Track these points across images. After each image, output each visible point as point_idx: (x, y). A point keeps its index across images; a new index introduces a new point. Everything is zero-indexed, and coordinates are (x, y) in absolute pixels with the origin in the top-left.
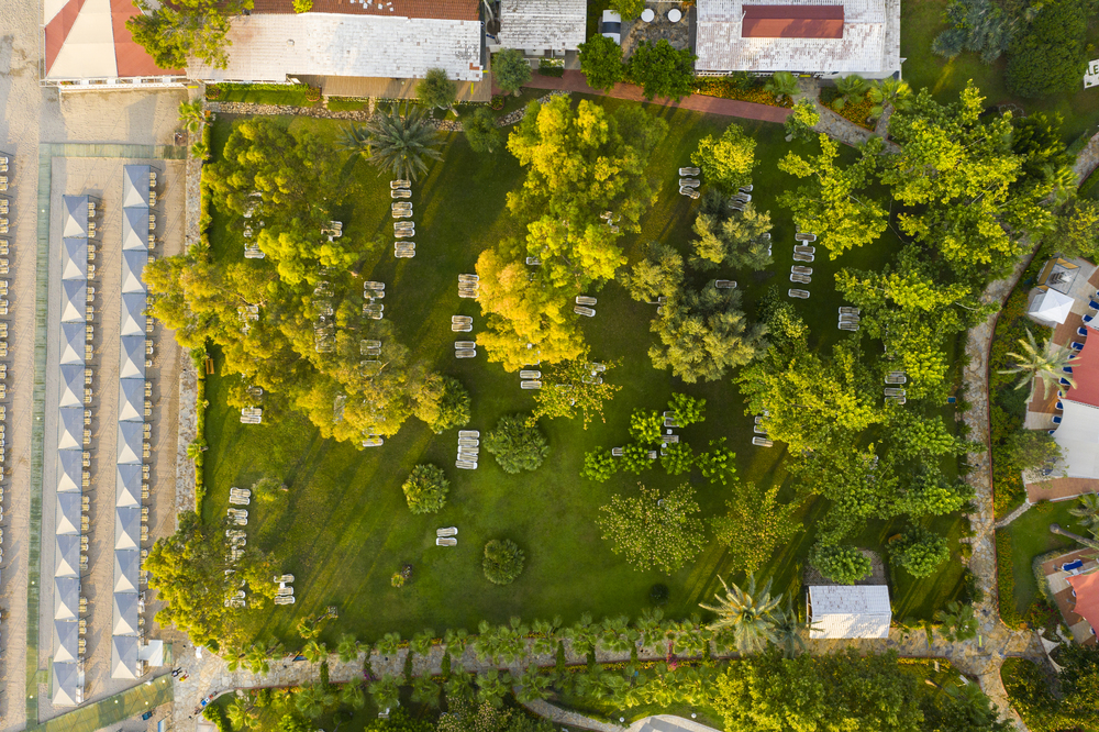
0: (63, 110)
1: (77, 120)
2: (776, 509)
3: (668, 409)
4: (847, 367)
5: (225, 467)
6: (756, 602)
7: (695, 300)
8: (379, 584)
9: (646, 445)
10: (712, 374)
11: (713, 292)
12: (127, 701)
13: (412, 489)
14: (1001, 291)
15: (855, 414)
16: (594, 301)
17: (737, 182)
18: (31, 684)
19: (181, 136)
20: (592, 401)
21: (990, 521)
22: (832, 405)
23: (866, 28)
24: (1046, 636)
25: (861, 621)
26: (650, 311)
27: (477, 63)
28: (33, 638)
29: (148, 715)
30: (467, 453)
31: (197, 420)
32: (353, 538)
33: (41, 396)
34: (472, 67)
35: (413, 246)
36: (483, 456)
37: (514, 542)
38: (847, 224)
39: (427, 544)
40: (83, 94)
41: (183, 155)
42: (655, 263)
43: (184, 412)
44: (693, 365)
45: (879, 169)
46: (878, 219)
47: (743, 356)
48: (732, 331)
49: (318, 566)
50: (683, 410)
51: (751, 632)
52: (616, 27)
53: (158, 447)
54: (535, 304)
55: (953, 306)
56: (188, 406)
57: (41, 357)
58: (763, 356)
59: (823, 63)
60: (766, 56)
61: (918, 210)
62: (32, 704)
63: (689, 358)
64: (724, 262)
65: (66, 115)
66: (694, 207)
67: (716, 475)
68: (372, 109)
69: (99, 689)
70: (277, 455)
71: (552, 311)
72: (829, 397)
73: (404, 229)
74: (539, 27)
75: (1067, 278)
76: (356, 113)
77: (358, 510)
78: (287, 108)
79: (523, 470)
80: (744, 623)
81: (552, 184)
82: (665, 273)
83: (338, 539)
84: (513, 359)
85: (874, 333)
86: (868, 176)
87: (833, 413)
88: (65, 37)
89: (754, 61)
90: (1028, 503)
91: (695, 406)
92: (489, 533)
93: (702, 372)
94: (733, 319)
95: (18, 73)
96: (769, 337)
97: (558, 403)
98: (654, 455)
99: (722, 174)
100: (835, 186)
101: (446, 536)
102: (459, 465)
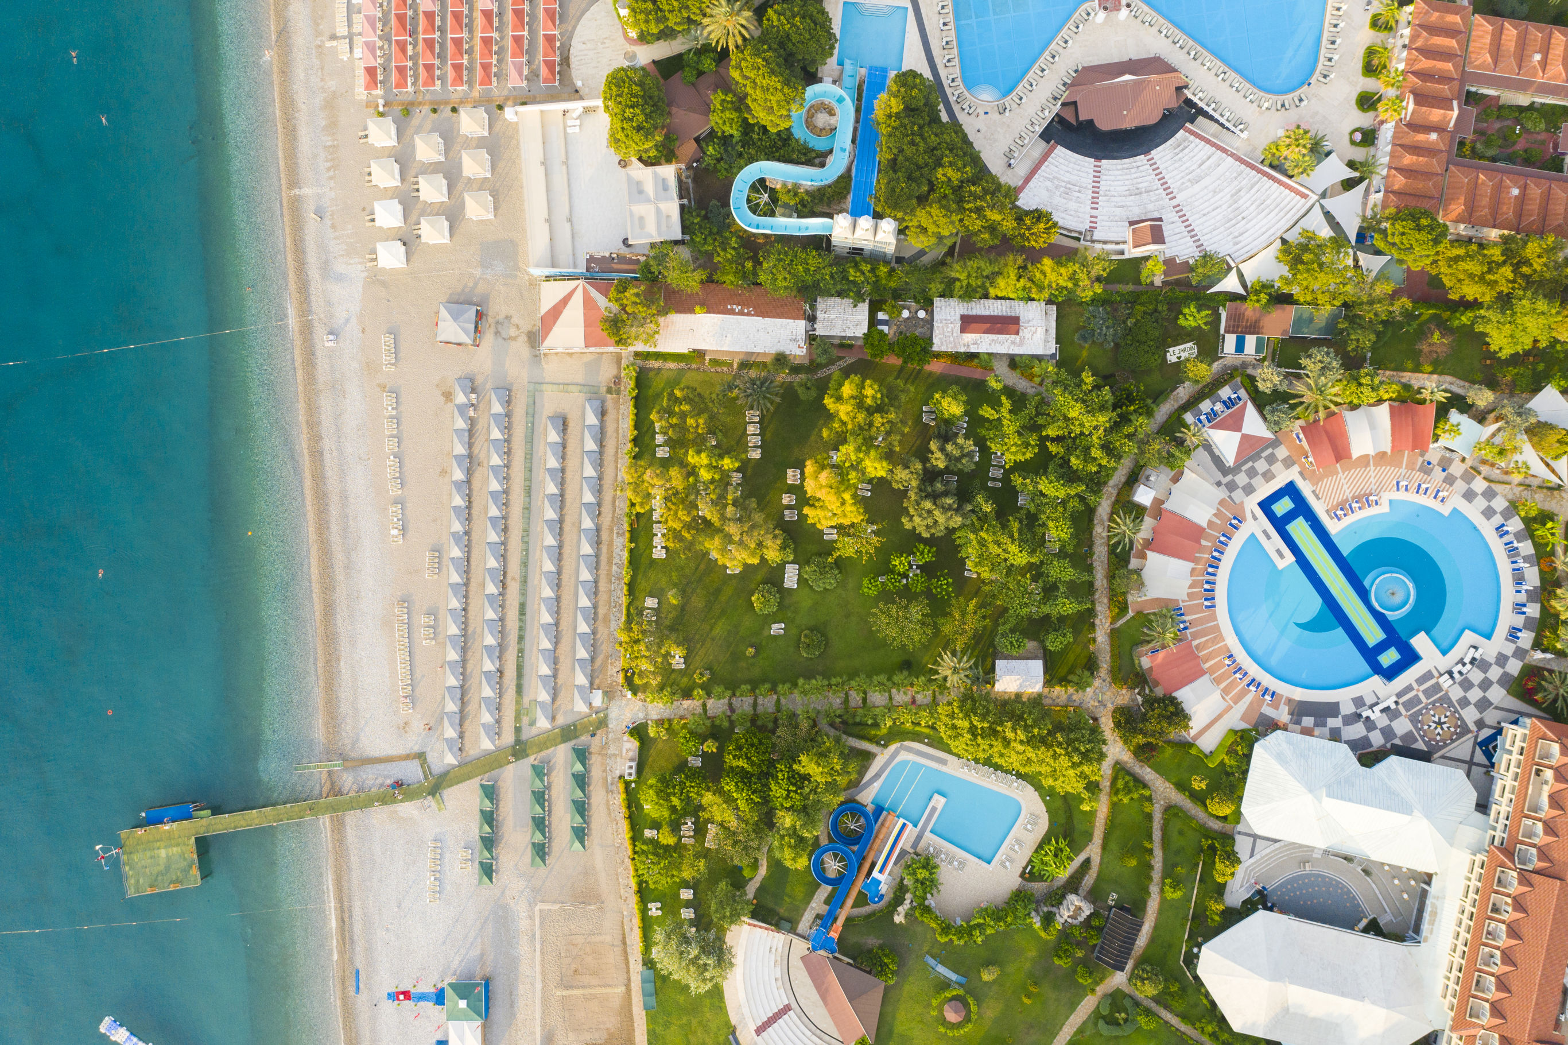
0: (543, 362)
1: (551, 369)
2: (975, 613)
3: (914, 553)
4: (1015, 530)
5: (643, 584)
6: (959, 663)
7: (929, 489)
8: (736, 657)
9: (899, 574)
10: (939, 532)
11: (939, 485)
12: (579, 727)
13: (758, 599)
14: (1117, 485)
15: (1019, 557)
16: (870, 487)
17: (955, 420)
18: (518, 717)
19: (617, 380)
20: (868, 547)
21: (1108, 624)
22: (1005, 551)
23: (1034, 329)
24: (1139, 694)
25: (1025, 681)
26: (904, 493)
27: (802, 345)
28: (519, 689)
29: (593, 735)
30: (791, 579)
31: (626, 555)
32: (720, 630)
33: (526, 539)
34: (799, 347)
35: (759, 451)
36: (801, 580)
37: (819, 631)
38: (1013, 449)
39: (765, 633)
40: (557, 354)
41: (618, 392)
42: (906, 467)
43: (617, 550)
44: (928, 527)
45: (1037, 415)
46: (1033, 447)
47: (956, 523)
48: (950, 508)
49: (699, 646)
50: (922, 553)
51: (956, 677)
52: (885, 323)
53: (600, 572)
54: (838, 493)
55: (1077, 495)
56: (620, 548)
57: (527, 515)
58: (968, 522)
59: (1008, 348)
60: (974, 344)
61: (1058, 439)
62: (518, 730)
63: (925, 523)
64: (946, 467)
65: (545, 366)
66: (931, 432)
67: (941, 593)
68: (735, 366)
69: (561, 720)
70: (674, 578)
71: (847, 496)
72: (1004, 547)
73: (754, 440)
74: (840, 322)
75: (1152, 478)
76: (725, 369)
77: (723, 612)
78: (683, 365)
79: (825, 589)
80: (953, 673)
81: (850, 427)
82: (912, 473)
83: (711, 630)
84: (824, 522)
85: (1033, 510)
86: (1031, 418)
87: (1006, 556)
88: (555, 323)
89: (968, 346)
90: (1131, 613)
91: (929, 551)
92: (803, 627)
93: (933, 531)
94: (949, 501)
95: (514, 339)
96: (973, 511)
97: (847, 548)
98: (905, 581)
99: (946, 416)
100: (1010, 426)
101: (777, 628)
102: (786, 585)
